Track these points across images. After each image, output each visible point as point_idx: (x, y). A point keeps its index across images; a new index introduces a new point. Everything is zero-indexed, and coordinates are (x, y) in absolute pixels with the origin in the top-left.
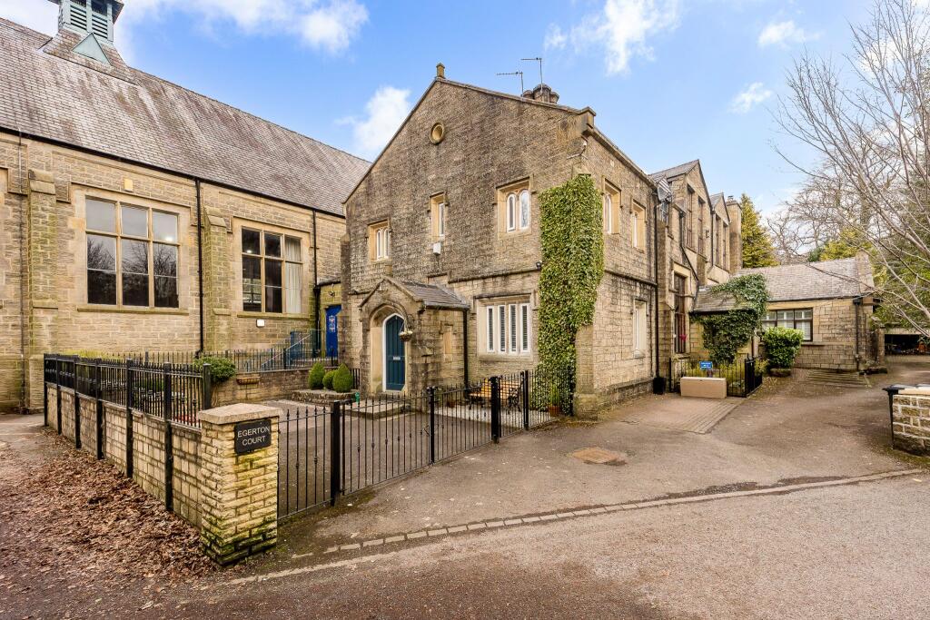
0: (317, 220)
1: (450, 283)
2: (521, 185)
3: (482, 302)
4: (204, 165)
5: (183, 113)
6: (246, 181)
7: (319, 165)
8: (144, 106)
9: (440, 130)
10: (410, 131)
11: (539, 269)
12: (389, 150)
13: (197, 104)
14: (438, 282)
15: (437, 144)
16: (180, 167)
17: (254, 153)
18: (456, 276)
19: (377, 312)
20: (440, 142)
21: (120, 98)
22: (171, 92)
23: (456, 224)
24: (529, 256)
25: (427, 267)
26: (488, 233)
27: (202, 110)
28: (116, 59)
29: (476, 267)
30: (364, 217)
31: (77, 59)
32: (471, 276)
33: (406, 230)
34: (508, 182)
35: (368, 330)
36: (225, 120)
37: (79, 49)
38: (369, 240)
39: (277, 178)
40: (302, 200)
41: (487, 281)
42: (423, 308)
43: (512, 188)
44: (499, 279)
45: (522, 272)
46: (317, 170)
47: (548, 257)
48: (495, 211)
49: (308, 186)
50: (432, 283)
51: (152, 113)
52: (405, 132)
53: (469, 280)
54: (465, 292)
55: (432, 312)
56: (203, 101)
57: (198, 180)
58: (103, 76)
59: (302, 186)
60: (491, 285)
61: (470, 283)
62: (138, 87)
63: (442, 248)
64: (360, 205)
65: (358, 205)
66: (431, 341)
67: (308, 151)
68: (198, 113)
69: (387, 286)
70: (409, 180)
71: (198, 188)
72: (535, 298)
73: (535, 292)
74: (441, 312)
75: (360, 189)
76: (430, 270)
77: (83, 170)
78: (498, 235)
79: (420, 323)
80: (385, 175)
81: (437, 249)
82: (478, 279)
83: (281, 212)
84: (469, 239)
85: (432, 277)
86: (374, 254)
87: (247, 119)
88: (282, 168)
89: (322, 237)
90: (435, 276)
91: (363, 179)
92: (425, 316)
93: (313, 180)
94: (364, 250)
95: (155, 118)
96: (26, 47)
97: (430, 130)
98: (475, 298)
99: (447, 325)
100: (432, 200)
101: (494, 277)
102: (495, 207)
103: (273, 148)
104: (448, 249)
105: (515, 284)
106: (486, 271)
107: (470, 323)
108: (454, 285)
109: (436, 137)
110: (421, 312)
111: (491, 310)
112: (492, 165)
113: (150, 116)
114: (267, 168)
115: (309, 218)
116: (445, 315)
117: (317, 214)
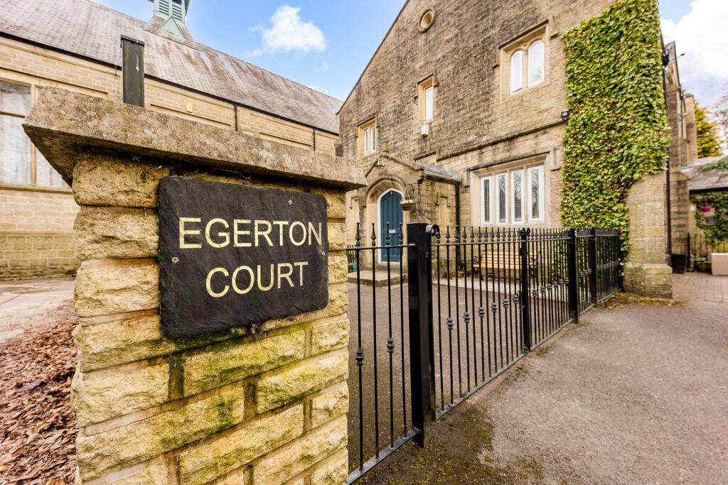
0: (316, 136)
1: (438, 160)
2: (534, 35)
3: (477, 173)
4: (241, 96)
5: (228, 67)
6: (268, 107)
7: (316, 103)
8: (204, 62)
9: (429, 18)
10: (398, 30)
11: (564, 121)
12: (377, 56)
13: (238, 64)
14: (426, 162)
15: (426, 31)
16: (224, 95)
17: (273, 93)
18: (446, 152)
19: (373, 189)
20: (429, 28)
21: (188, 57)
22: (221, 57)
23: (447, 102)
24: (546, 110)
25: (414, 151)
26: (487, 100)
27: (241, 68)
28: (187, 34)
29: (470, 138)
30: (354, 121)
31: (163, 34)
32: (464, 149)
33: (392, 121)
34: (515, 36)
35: (365, 207)
36: (255, 74)
37: (164, 28)
38: (358, 139)
39: (289, 108)
40: (305, 121)
41: (484, 150)
42: (423, 177)
43: (521, 43)
44: (500, 145)
45: (536, 130)
46: (315, 105)
47: (580, 102)
48: (496, 74)
49: (310, 114)
50: (419, 163)
51: (208, 66)
52: (393, 32)
53: (462, 153)
54: (456, 168)
55: (429, 182)
56: (241, 64)
57: (236, 104)
58: (178, 45)
59: (305, 114)
60: (491, 153)
61: (463, 156)
62: (200, 52)
63: (430, 129)
64: (351, 111)
65: (350, 112)
66: (428, 212)
67: (309, 95)
68: (238, 69)
69: (383, 162)
70: (396, 76)
71: (236, 110)
72: (555, 156)
73: (555, 150)
74: (437, 184)
75: (351, 98)
76: (417, 152)
77: (159, 95)
78: (501, 98)
79: (419, 193)
80: (373, 78)
81: (425, 130)
82: (473, 150)
83: (292, 129)
84: (462, 112)
85: (418, 159)
86: (362, 150)
87: (270, 75)
88: (292, 102)
89: (320, 149)
90: (422, 157)
91: (354, 89)
92: (423, 186)
93: (313, 111)
94: (354, 148)
95: (210, 68)
96: (131, 26)
97: (418, 21)
98: (469, 170)
99: (442, 197)
100: (420, 87)
101: (494, 143)
102: (496, 70)
103: (286, 91)
104: (437, 128)
105: (524, 147)
106: (484, 140)
107: (462, 196)
108: (443, 162)
109: (424, 25)
110: (420, 182)
111: (487, 182)
112: (492, 27)
113: (206, 67)
114: (282, 102)
115: (311, 135)
116: (441, 187)
117: (316, 132)
